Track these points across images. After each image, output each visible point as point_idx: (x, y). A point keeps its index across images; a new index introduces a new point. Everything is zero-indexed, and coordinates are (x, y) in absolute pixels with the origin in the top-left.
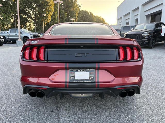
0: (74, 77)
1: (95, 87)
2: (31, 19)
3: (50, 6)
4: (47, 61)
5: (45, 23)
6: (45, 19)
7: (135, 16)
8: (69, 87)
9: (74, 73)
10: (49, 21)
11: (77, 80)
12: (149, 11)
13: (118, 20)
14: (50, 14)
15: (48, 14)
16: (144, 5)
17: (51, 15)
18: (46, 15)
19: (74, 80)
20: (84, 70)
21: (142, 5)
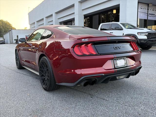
0: (117, 64)
1: (130, 70)
4: (100, 55)
7: (48, 22)
8: (117, 72)
9: (117, 62)
11: (119, 66)
12: (62, 19)
13: (31, 25)
16: (57, 13)
19: (117, 66)
20: (121, 59)
21: (55, 13)
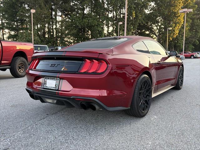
0: (46, 83)
2: (154, 35)
3: (178, 16)
5: (171, 38)
6: (171, 34)
10: (175, 36)
14: (177, 27)
15: (174, 28)
17: (180, 27)
18: (172, 28)
19: (46, 86)
